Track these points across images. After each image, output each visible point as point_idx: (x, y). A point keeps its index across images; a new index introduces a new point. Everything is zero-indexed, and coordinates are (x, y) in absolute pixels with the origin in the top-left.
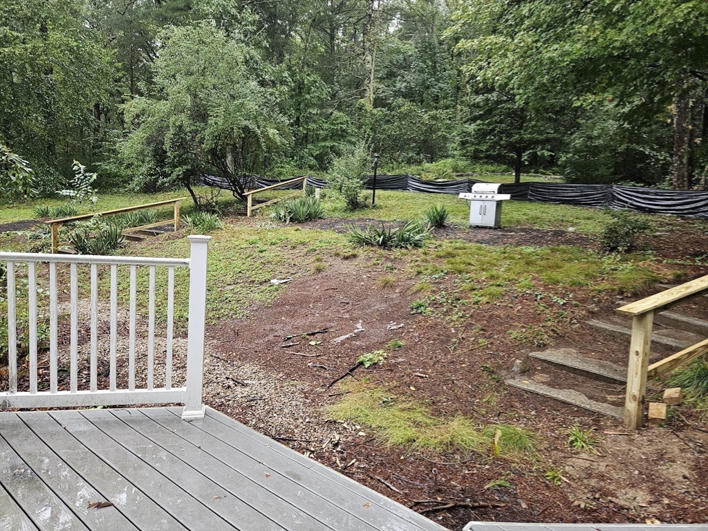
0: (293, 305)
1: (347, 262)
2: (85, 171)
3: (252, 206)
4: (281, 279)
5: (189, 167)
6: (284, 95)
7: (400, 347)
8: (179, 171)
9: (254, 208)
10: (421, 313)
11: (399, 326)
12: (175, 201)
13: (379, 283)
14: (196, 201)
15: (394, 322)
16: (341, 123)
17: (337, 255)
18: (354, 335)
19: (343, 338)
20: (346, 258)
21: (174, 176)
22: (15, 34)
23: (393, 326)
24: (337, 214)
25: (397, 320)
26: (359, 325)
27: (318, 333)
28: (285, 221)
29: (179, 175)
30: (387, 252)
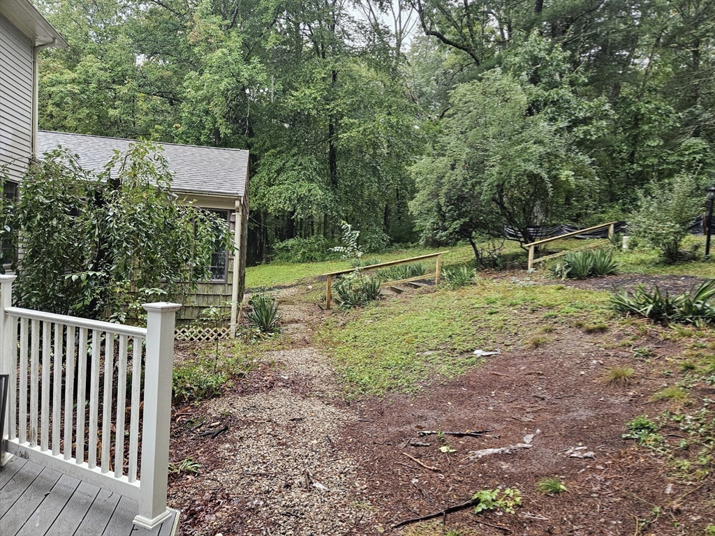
0: (474, 388)
1: (588, 337)
2: (352, 230)
3: (534, 259)
4: (487, 351)
5: (467, 220)
6: (603, 130)
7: (557, 492)
8: (456, 225)
9: (537, 260)
10: (638, 440)
11: (586, 454)
12: (437, 255)
13: (609, 375)
14: (477, 254)
15: (586, 444)
16: (694, 153)
17: (580, 326)
18: (507, 451)
19: (490, 451)
20: (590, 332)
21: (451, 230)
22: (352, 121)
23: (577, 451)
24: (641, 269)
25: (591, 444)
26: (528, 439)
27: (467, 435)
28: (561, 277)
29: (455, 228)
30: (659, 328)
